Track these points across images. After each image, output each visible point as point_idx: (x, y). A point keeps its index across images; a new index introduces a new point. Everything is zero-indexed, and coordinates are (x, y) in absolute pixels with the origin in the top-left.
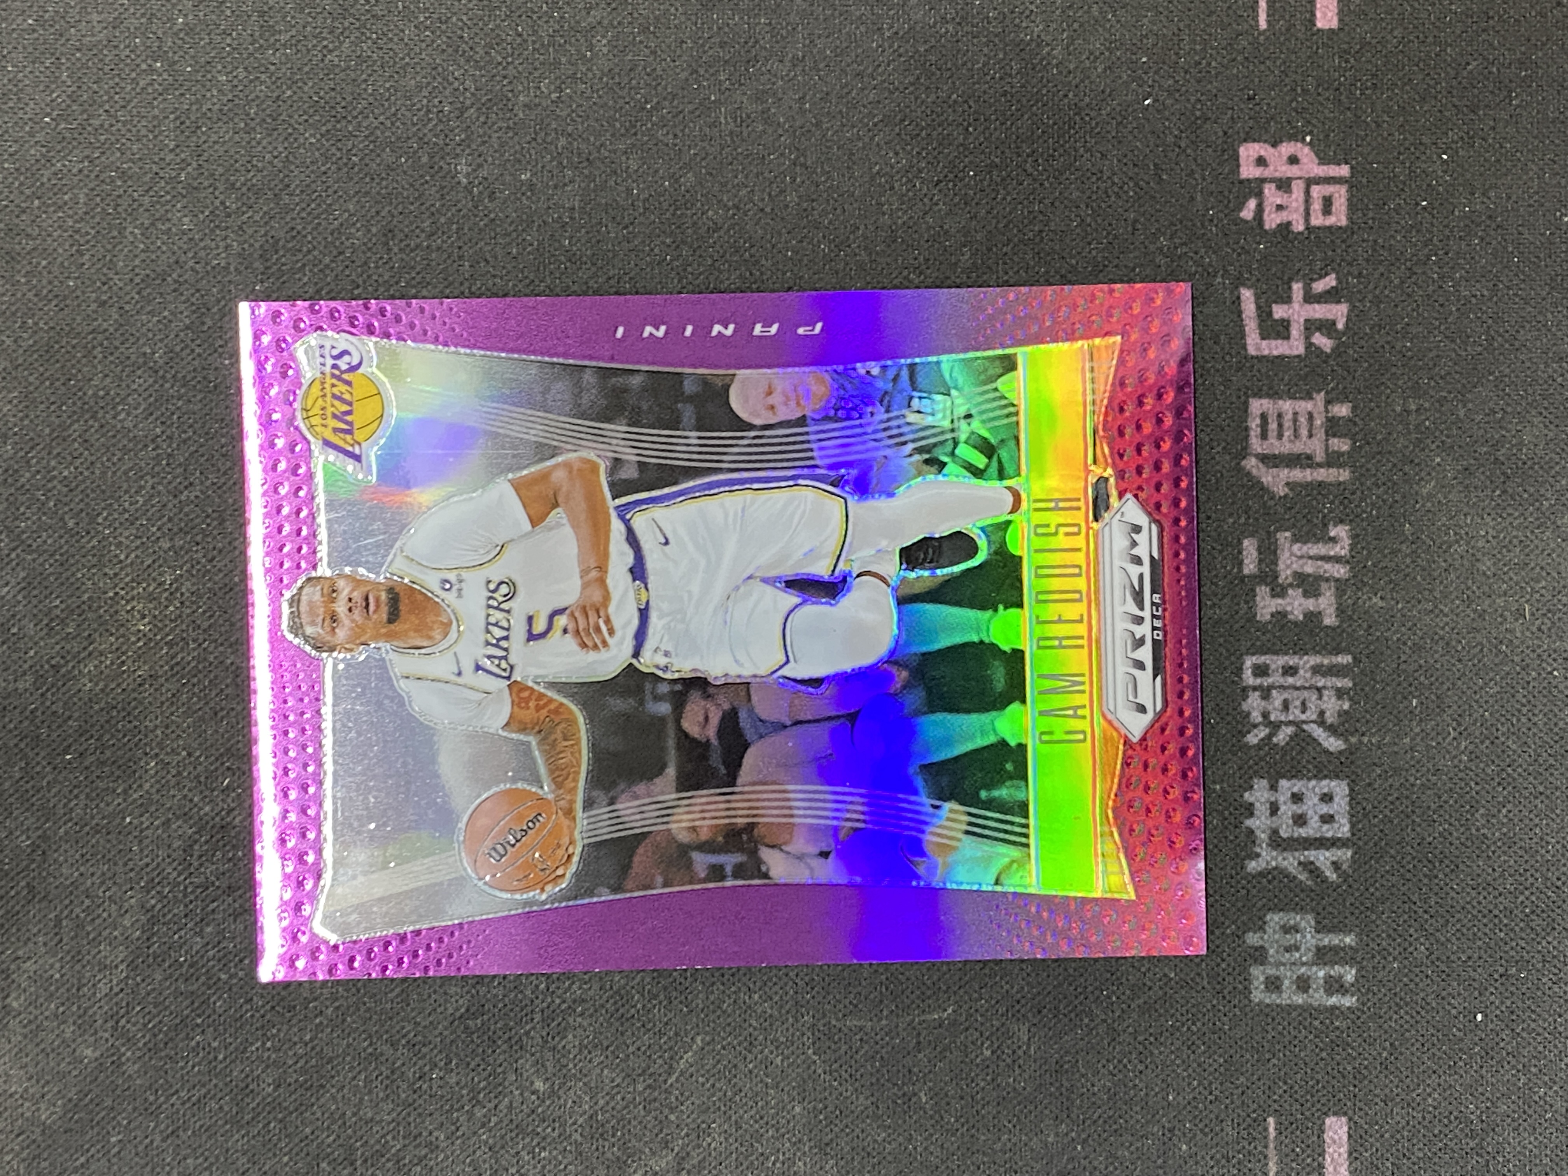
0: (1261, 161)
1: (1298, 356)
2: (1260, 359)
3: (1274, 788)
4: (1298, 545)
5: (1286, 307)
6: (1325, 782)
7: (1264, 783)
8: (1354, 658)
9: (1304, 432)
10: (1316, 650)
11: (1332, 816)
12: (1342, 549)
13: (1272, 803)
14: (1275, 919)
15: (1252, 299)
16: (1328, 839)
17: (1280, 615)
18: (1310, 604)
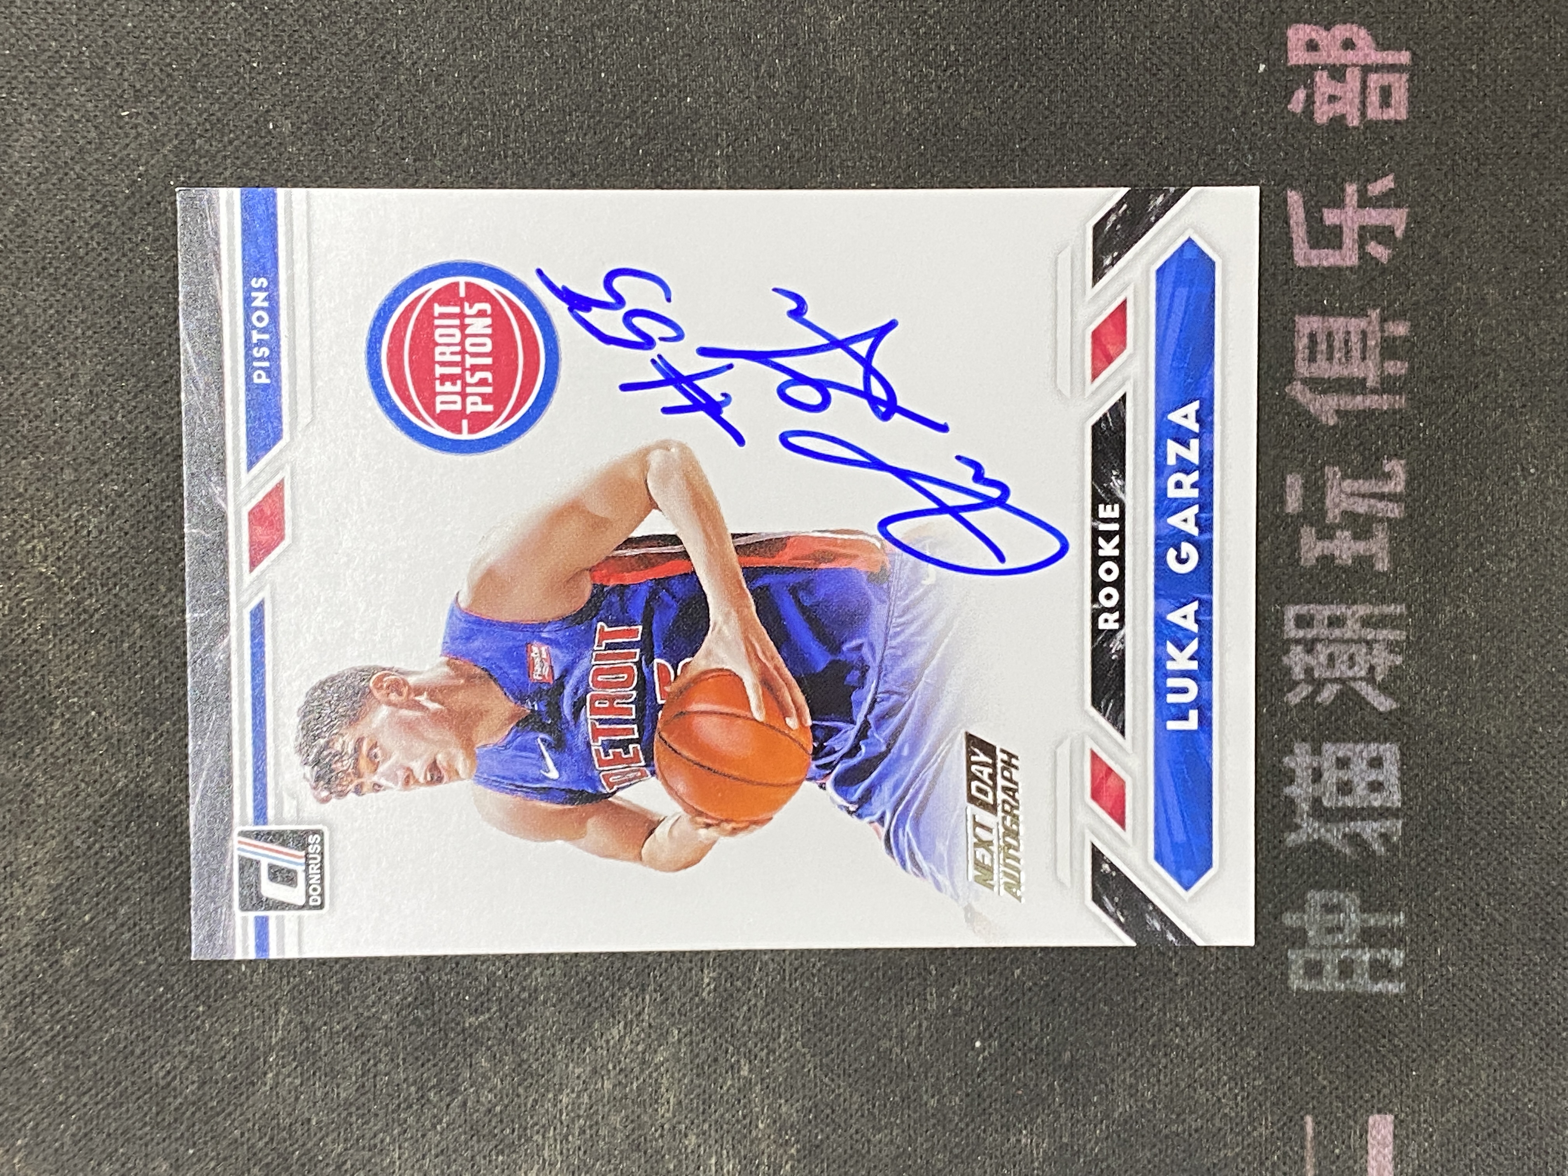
0: (1312, 46)
1: (1351, 269)
2: (1309, 271)
3: (1317, 751)
4: (1349, 481)
5: (1337, 211)
6: (1373, 746)
7: (1307, 746)
8: (1409, 607)
9: (1356, 354)
10: (1367, 600)
11: (1381, 784)
12: (1397, 485)
13: (1314, 769)
14: (1315, 897)
15: (1301, 202)
16: (1374, 809)
17: (1326, 560)
18: (1360, 547)
